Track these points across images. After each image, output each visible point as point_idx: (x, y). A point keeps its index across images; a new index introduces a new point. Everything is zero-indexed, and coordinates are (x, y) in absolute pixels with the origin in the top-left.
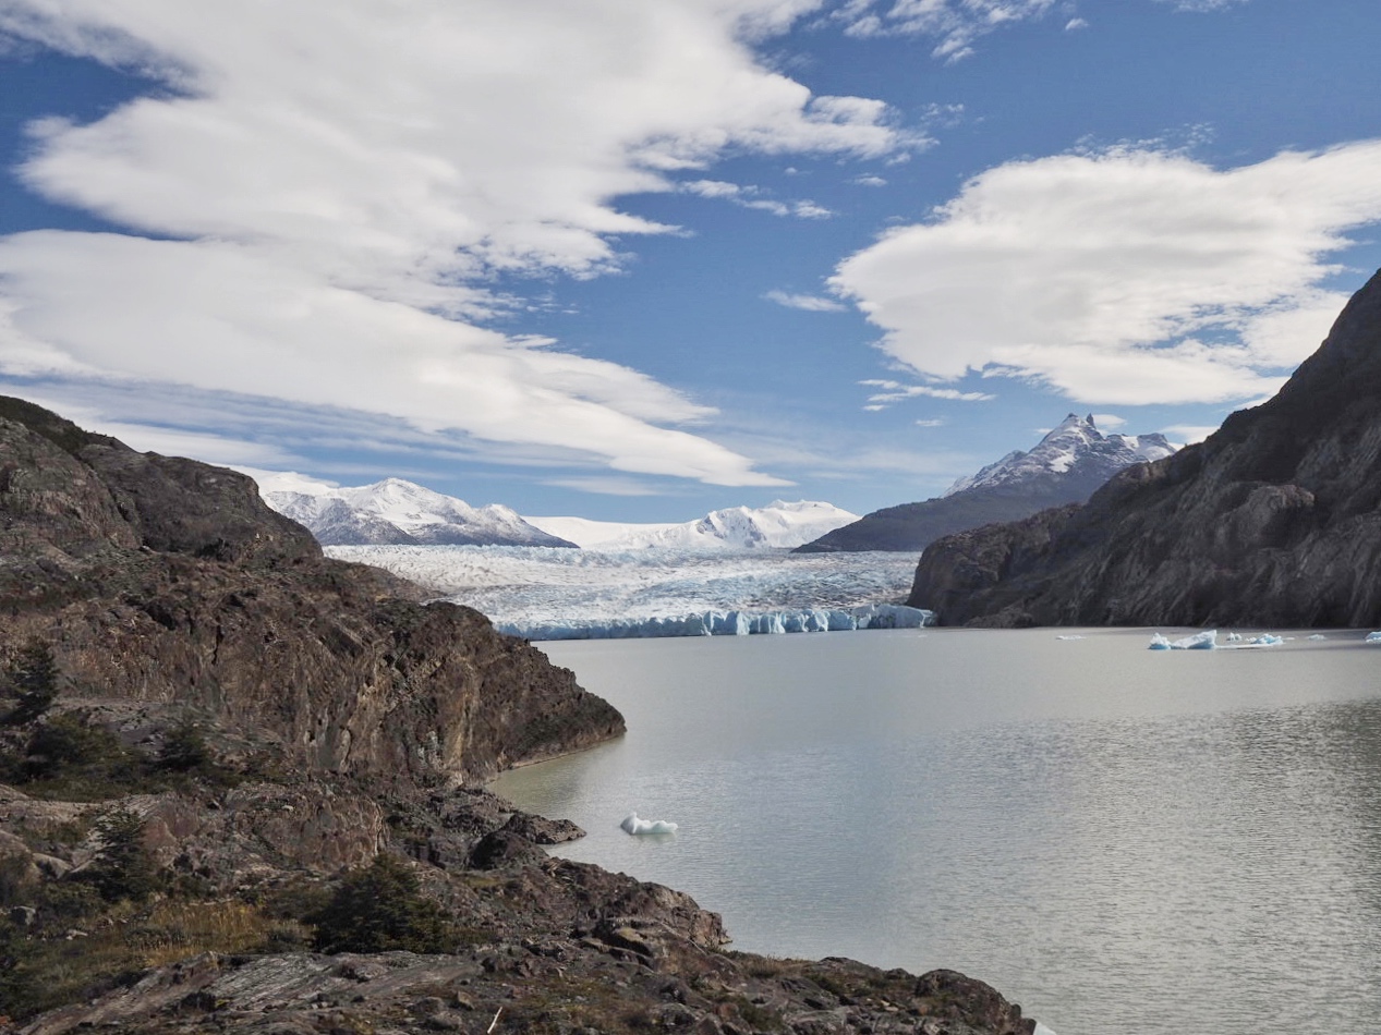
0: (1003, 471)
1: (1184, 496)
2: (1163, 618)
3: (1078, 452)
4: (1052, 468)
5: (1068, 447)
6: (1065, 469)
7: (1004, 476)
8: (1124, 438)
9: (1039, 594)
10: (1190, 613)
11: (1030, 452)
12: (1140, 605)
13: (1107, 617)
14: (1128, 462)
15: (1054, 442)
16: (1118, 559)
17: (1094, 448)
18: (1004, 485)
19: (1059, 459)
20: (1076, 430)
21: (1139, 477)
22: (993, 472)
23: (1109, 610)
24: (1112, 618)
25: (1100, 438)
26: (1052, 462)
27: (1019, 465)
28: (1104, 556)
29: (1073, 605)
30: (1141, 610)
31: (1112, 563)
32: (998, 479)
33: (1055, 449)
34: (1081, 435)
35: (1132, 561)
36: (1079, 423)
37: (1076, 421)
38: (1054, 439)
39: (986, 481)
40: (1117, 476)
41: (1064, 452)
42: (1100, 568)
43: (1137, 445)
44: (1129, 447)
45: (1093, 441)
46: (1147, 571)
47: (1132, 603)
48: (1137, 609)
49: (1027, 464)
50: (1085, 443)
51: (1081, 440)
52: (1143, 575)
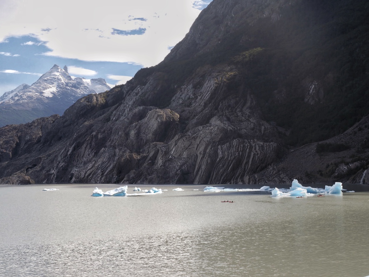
0: (16, 95)
1: (114, 112)
2: (101, 179)
3: (58, 86)
4: (44, 94)
5: (53, 84)
6: (51, 96)
7: (17, 98)
8: (84, 80)
9: (35, 165)
10: (115, 176)
11: (32, 85)
12: (89, 172)
13: (71, 178)
14: (85, 93)
15: (46, 80)
16: (78, 147)
17: (67, 85)
18: (16, 104)
19: (48, 90)
20: (57, 74)
21: (91, 102)
22: (11, 96)
23: (72, 175)
24: (74, 179)
25: (71, 79)
26: (44, 91)
27: (25, 92)
28: (71, 145)
29: (53, 171)
30: (89, 175)
31: (74, 149)
32: (13, 100)
33: (46, 84)
34: (60, 77)
35: (86, 148)
36: (59, 70)
37: (58, 69)
38: (46, 79)
39: (6, 100)
40: (79, 101)
41: (51, 86)
42: (68, 151)
43: (90, 84)
44: (86, 85)
45: (67, 81)
46: (93, 154)
47: (84, 171)
48: (86, 175)
49: (30, 92)
50: (63, 81)
51: (60, 80)
52: (91, 156)
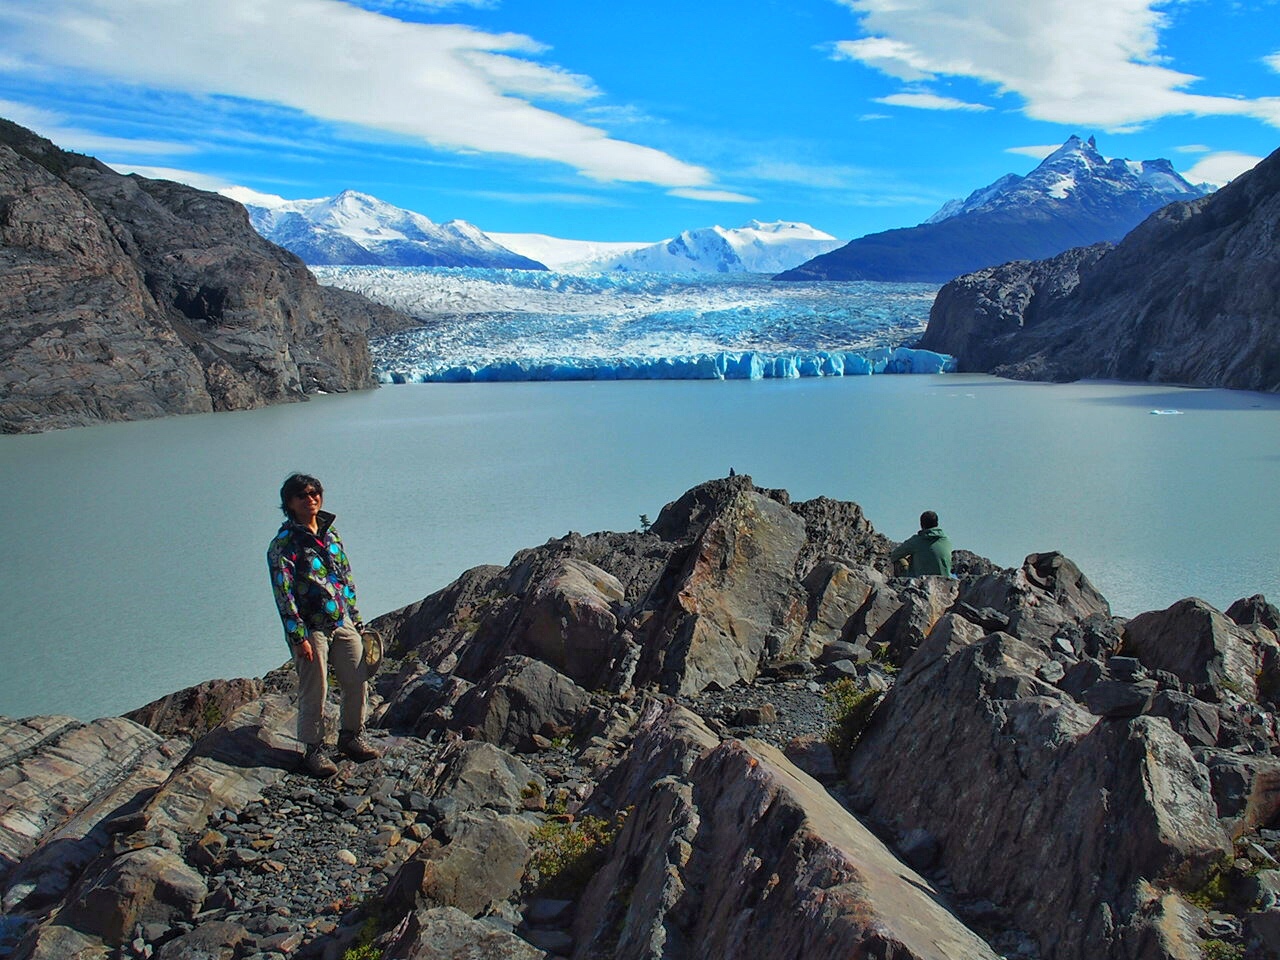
0: (998, 196)
1: (1232, 240)
2: (1219, 377)
3: (1078, 177)
4: (1051, 194)
5: (1069, 172)
6: (1064, 196)
7: (998, 202)
8: (1127, 163)
9: (1069, 342)
10: (1258, 375)
11: (1028, 176)
12: (1190, 362)
13: (1149, 372)
14: (1130, 189)
15: (1054, 166)
16: (1160, 306)
17: (1095, 172)
18: (998, 212)
19: (1058, 184)
20: (1078, 153)
21: (1180, 217)
22: (986, 197)
23: (1152, 365)
24: (1156, 373)
25: (1103, 162)
26: (1050, 188)
27: (1015, 189)
28: (1143, 303)
29: (1110, 356)
30: (1192, 367)
31: (1150, 312)
32: (993, 205)
33: (1054, 173)
34: (1083, 159)
35: (1177, 311)
36: (1081, 146)
37: (1079, 143)
38: (1054, 163)
39: (978, 206)
40: (1152, 216)
41: (1064, 176)
42: (1137, 316)
43: (1141, 171)
44: (1133, 173)
45: (1095, 166)
46: (1195, 324)
47: (1181, 358)
48: (1186, 367)
49: (1024, 188)
50: (1087, 167)
51: (1083, 164)
52: (1190, 328)
